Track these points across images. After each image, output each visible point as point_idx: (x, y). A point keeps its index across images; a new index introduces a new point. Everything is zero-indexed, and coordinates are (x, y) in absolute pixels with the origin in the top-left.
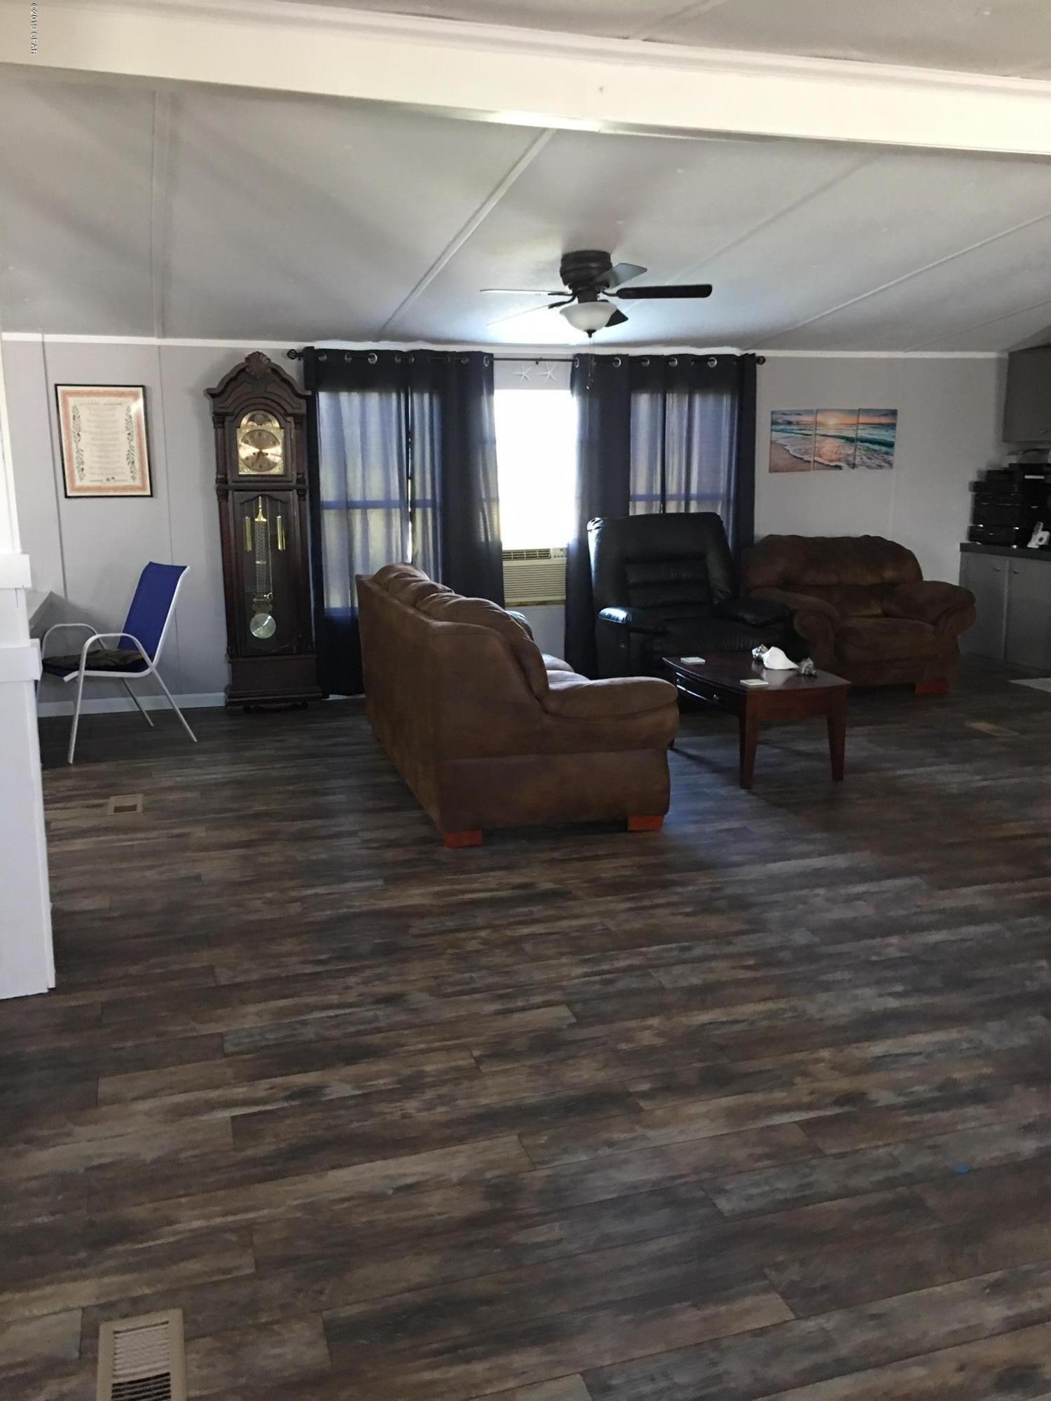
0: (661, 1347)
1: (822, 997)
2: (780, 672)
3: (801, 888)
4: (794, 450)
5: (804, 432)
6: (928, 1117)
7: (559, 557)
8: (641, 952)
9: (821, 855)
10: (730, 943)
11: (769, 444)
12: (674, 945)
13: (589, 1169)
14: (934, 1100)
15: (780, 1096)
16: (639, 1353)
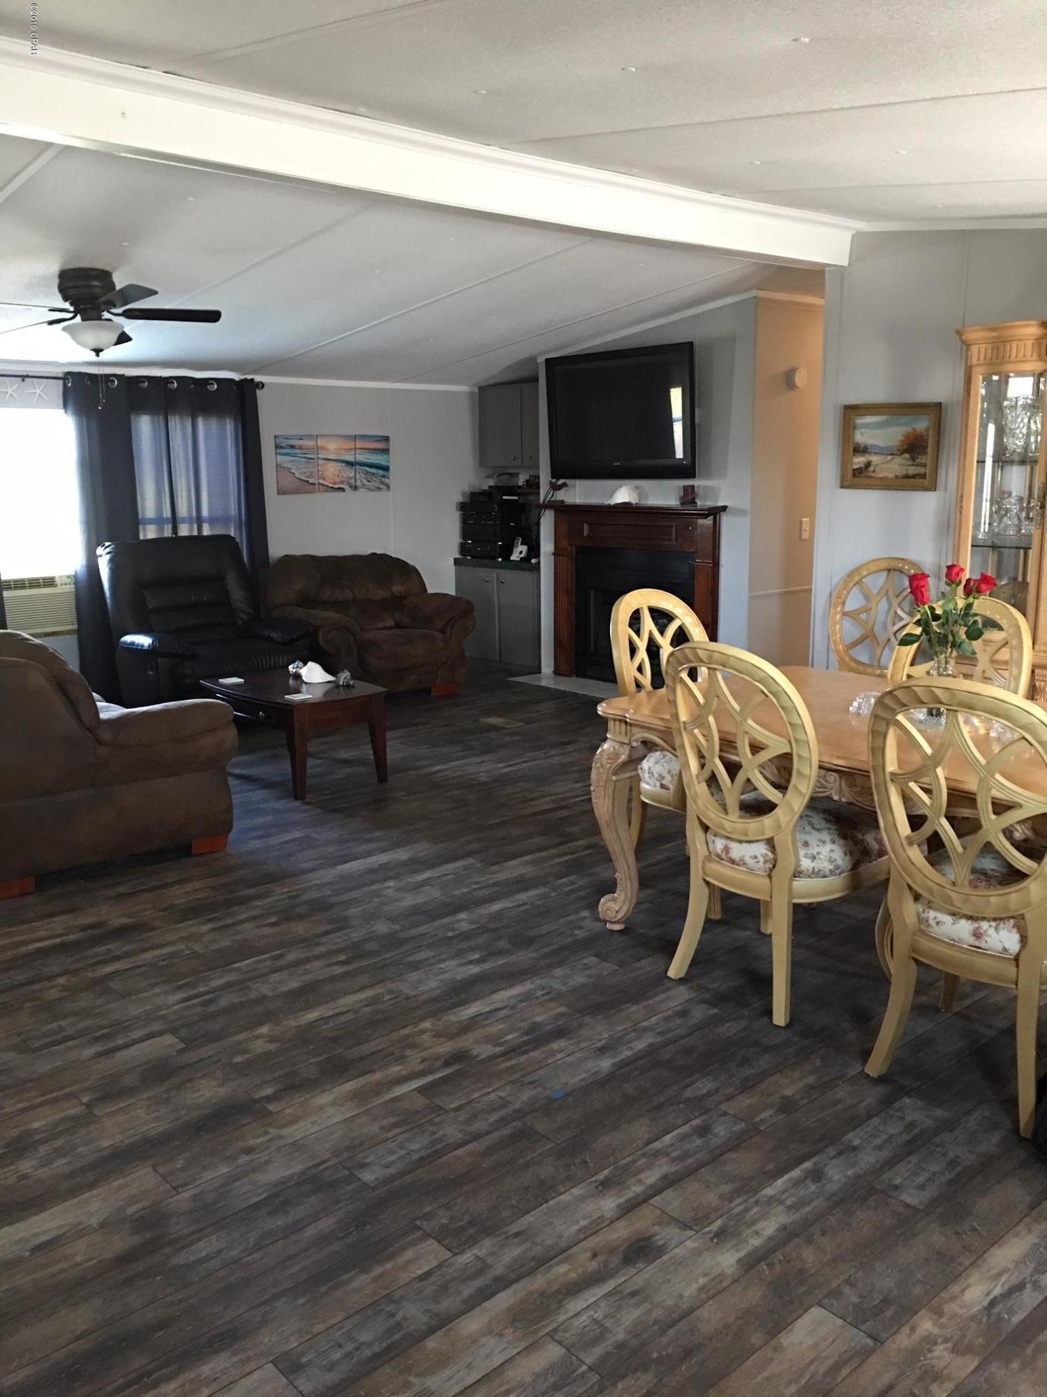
0: (341, 1316)
1: (414, 976)
2: (320, 685)
3: (372, 883)
4: (300, 474)
5: (308, 456)
6: (523, 1059)
7: (66, 584)
8: (236, 968)
9: (384, 851)
10: (319, 944)
11: (275, 468)
12: (267, 956)
13: (234, 1179)
14: (527, 1043)
15: (396, 1070)
16: (319, 1327)
